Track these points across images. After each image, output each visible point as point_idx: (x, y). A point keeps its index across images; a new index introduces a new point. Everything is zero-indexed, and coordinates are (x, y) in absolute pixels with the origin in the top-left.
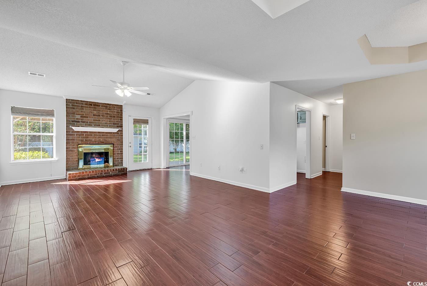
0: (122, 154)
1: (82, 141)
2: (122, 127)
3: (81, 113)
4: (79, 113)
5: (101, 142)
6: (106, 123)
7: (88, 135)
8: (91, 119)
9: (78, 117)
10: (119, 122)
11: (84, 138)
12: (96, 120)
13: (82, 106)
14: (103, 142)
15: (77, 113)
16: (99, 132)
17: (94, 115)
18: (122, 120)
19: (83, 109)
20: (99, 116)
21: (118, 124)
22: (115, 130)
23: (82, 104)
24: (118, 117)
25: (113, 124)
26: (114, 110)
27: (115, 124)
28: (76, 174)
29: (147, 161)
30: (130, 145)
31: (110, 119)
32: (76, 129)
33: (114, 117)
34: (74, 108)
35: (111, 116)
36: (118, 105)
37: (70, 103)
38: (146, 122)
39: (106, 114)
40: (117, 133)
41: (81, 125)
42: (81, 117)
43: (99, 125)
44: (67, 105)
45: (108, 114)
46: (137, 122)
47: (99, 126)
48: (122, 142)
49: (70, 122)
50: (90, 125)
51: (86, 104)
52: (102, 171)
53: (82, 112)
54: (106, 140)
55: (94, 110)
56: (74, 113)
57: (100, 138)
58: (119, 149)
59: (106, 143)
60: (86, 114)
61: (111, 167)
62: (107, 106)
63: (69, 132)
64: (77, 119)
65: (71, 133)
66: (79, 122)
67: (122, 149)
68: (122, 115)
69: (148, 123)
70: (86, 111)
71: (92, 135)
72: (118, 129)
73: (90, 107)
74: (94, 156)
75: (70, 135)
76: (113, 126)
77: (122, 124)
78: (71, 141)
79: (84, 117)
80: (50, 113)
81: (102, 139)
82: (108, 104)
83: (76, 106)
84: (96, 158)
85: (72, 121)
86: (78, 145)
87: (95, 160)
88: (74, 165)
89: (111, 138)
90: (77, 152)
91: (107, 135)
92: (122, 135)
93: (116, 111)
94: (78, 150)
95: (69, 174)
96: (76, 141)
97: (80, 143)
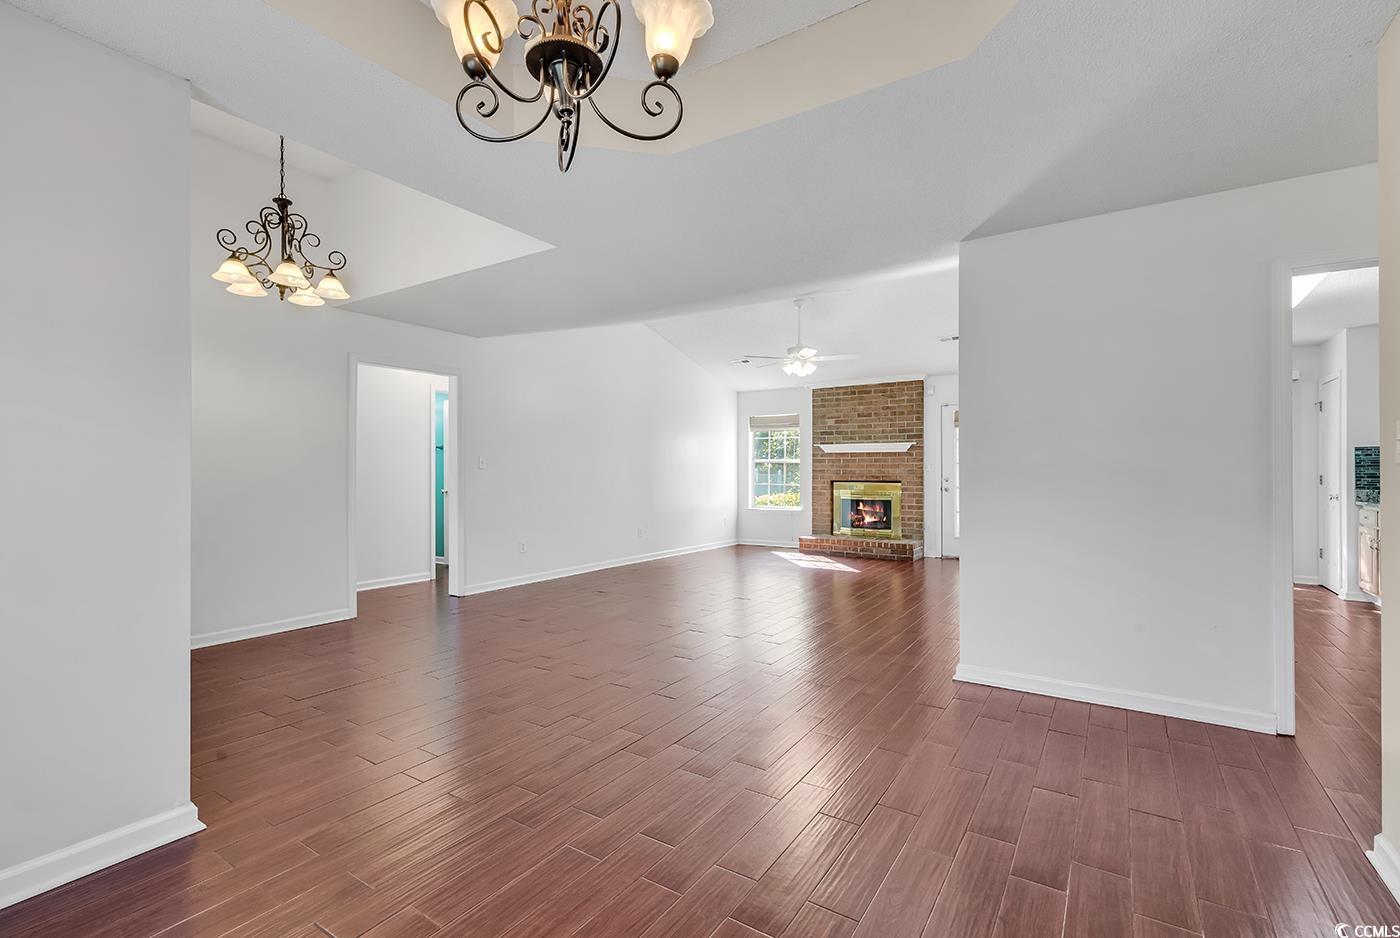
0: (922, 508)
1: (839, 473)
2: (921, 436)
3: (836, 414)
4: (832, 415)
5: (874, 477)
9: (831, 422)
10: (915, 425)
13: (837, 400)
14: (877, 477)
15: (830, 416)
16: (869, 454)
17: (859, 415)
18: (920, 418)
19: (838, 405)
20: (870, 415)
21: (912, 431)
22: (903, 447)
23: (838, 394)
25: (900, 431)
26: (903, 395)
27: (904, 431)
28: (811, 541)
30: (945, 485)
31: (892, 420)
32: (827, 448)
33: (903, 413)
34: (824, 406)
35: (895, 413)
36: (910, 382)
37: (818, 396)
39: (883, 408)
40: (909, 453)
41: (836, 438)
42: (836, 422)
43: (870, 438)
44: (813, 400)
45: (888, 408)
47: (868, 439)
48: (922, 477)
49: (821, 436)
50: (851, 439)
51: (845, 394)
52: (856, 544)
53: (837, 411)
54: (885, 472)
55: (859, 404)
56: (824, 417)
57: (871, 466)
58: (914, 495)
59: (885, 479)
60: (844, 416)
61: (897, 538)
62: (886, 389)
63: (818, 456)
64: (830, 427)
65: (821, 458)
66: (832, 433)
67: (922, 496)
68: (921, 406)
70: (845, 408)
71: (855, 461)
72: (911, 443)
73: (852, 399)
74: (861, 508)
75: (818, 461)
76: (899, 437)
77: (922, 430)
78: (820, 475)
79: (842, 421)
80: (794, 422)
81: (879, 471)
82: (889, 384)
83: (826, 400)
85: (822, 433)
86: (832, 482)
87: (863, 519)
88: (825, 523)
89: (892, 466)
90: (829, 497)
91: (886, 461)
92: (922, 460)
93: (906, 398)
94: (832, 493)
95: (800, 540)
96: (829, 474)
97: (834, 479)
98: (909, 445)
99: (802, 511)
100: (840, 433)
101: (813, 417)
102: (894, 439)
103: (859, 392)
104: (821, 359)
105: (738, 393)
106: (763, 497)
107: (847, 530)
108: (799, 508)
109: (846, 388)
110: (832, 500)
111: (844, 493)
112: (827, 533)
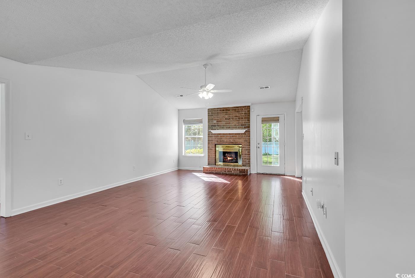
0: (250, 154)
1: (218, 141)
2: (249, 127)
3: (217, 119)
4: (215, 119)
6: (234, 125)
7: (222, 137)
8: (224, 123)
9: (215, 122)
10: (247, 123)
11: (219, 139)
12: (228, 123)
13: (217, 113)
14: (232, 143)
16: (230, 134)
17: (226, 119)
18: (249, 120)
19: (218, 115)
20: (230, 119)
21: (246, 125)
22: (243, 131)
23: (218, 111)
24: (245, 118)
25: (241, 125)
27: (243, 125)
28: (208, 168)
29: (279, 165)
30: (258, 146)
31: (238, 121)
32: (214, 132)
33: (242, 118)
34: (212, 115)
35: (239, 118)
36: (245, 106)
37: (210, 111)
38: (276, 119)
39: (235, 116)
40: (245, 133)
41: (217, 128)
42: (217, 122)
43: (230, 128)
44: (208, 113)
45: (237, 116)
46: (265, 121)
47: (229, 128)
48: (250, 143)
49: (211, 127)
50: (223, 128)
51: (220, 111)
53: (217, 117)
55: (226, 115)
56: (212, 120)
57: (230, 139)
58: (247, 150)
59: (235, 143)
60: (220, 119)
61: (240, 166)
62: (236, 109)
63: (210, 135)
64: (214, 123)
66: (215, 126)
67: (250, 150)
68: (249, 115)
70: (221, 116)
73: (223, 113)
75: (210, 137)
76: (241, 127)
77: (249, 125)
78: (211, 142)
79: (219, 121)
80: (201, 121)
81: (234, 140)
82: (237, 107)
83: (214, 113)
84: (228, 156)
85: (212, 126)
86: (215, 145)
87: (227, 158)
88: (212, 161)
89: (239, 138)
90: (214, 151)
91: (236, 136)
92: (250, 136)
93: (243, 112)
94: (216, 149)
95: (204, 168)
96: (214, 142)
97: (216, 143)
98: (245, 130)
100: (218, 126)
101: (208, 120)
102: (239, 128)
103: (226, 110)
105: (179, 110)
106: (188, 151)
107: (222, 163)
108: (203, 155)
109: (221, 108)
110: (215, 152)
111: (220, 149)
112: (213, 164)
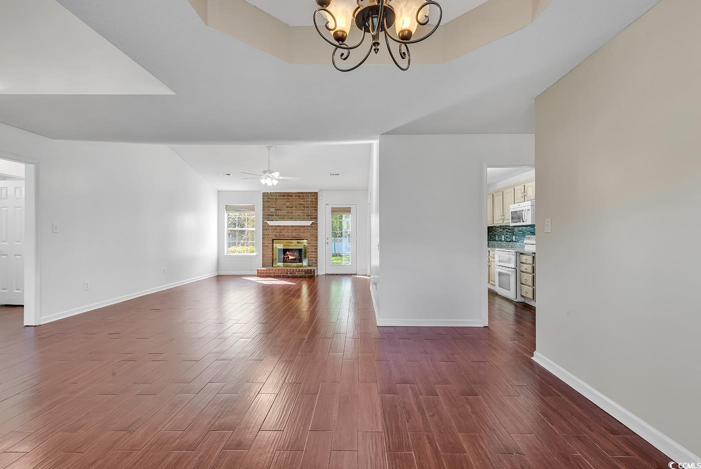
0: (317, 252)
1: (276, 236)
2: (317, 218)
3: (275, 206)
5: (294, 237)
6: (299, 215)
7: (281, 230)
8: (284, 212)
9: (273, 210)
10: (314, 213)
11: (277, 233)
12: (289, 213)
13: (276, 199)
14: (296, 237)
15: (272, 206)
16: (292, 226)
17: (287, 207)
18: (316, 210)
19: (277, 201)
20: (292, 207)
21: (312, 215)
22: (309, 223)
23: (277, 196)
24: (311, 207)
25: (307, 216)
27: (309, 216)
29: (350, 264)
30: (327, 241)
31: (303, 210)
32: (270, 223)
33: (308, 207)
34: (269, 202)
35: (304, 207)
36: (312, 193)
37: (266, 196)
38: (348, 210)
39: (299, 204)
40: (311, 226)
41: (275, 218)
42: (275, 210)
43: (292, 218)
44: (263, 198)
45: (301, 204)
46: (336, 211)
47: (292, 219)
48: (317, 238)
49: (267, 216)
50: (283, 218)
51: (280, 196)
53: (276, 204)
54: (299, 235)
55: (287, 202)
56: (269, 207)
57: (293, 232)
58: (313, 246)
60: (279, 207)
61: (306, 266)
62: (300, 195)
63: (265, 227)
64: (272, 212)
65: (266, 228)
66: (273, 215)
67: (317, 246)
68: (317, 204)
69: (350, 211)
70: (280, 202)
71: (285, 229)
72: (312, 222)
73: (283, 199)
74: (288, 253)
75: (266, 230)
76: (306, 218)
77: (317, 216)
78: (266, 236)
79: (279, 210)
80: (252, 209)
81: (297, 234)
82: (302, 193)
83: (271, 199)
84: (290, 255)
85: (268, 215)
86: (273, 240)
87: (289, 257)
88: (269, 261)
89: (304, 232)
90: (272, 248)
91: (301, 230)
92: (317, 229)
93: (309, 200)
94: (273, 245)
95: (258, 270)
96: (271, 236)
97: (274, 238)
98: (311, 222)
99: (256, 255)
100: (277, 215)
101: (263, 207)
102: (304, 219)
103: (288, 196)
104: (281, 178)
105: (218, 191)
106: (232, 248)
107: (281, 264)
108: (255, 254)
109: (281, 193)
110: (273, 249)
111: (279, 246)
112: (270, 266)
